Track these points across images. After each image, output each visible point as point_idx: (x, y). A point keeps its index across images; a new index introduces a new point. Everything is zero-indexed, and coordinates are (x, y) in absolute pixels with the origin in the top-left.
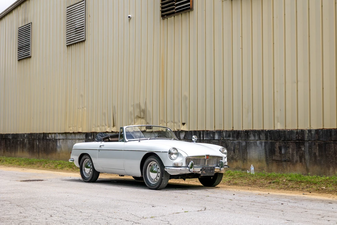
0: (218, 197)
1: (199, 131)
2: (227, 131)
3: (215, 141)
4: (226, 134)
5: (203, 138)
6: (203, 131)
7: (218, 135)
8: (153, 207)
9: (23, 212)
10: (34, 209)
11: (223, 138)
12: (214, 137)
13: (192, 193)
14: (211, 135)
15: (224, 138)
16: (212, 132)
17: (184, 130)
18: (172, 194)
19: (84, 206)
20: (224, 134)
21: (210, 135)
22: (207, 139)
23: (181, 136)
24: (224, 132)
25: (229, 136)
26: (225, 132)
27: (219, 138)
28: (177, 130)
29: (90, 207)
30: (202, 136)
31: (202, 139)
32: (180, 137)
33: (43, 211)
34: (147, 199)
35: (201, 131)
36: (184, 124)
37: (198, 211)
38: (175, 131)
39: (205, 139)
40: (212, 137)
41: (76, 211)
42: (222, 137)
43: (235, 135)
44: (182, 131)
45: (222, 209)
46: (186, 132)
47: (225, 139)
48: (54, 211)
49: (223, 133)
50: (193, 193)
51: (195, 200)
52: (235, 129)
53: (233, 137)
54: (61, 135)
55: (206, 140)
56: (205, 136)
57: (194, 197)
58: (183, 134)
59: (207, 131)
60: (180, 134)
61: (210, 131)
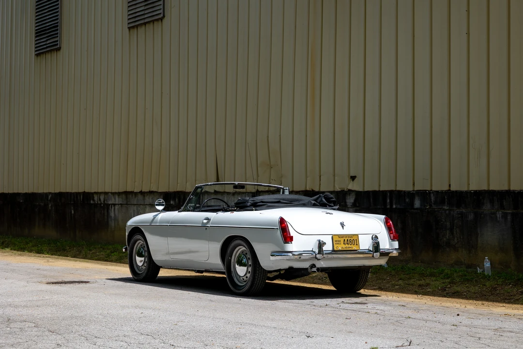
0: (428, 319)
1: (382, 191)
2: (437, 192)
3: (415, 211)
4: (436, 198)
5: (391, 205)
6: (391, 192)
7: (421, 200)
8: (308, 337)
9: (62, 345)
10: (83, 338)
11: (431, 206)
12: (412, 204)
13: (376, 311)
14: (407, 200)
15: (433, 205)
16: (409, 192)
17: (353, 189)
18: (339, 313)
19: (176, 334)
20: (433, 198)
21: (405, 200)
22: (399, 206)
23: (347, 201)
24: (432, 195)
25: (442, 202)
26: (435, 193)
27: (421, 205)
28: (339, 190)
29: (187, 336)
30: (388, 201)
31: (388, 207)
32: (346, 202)
33: (99, 342)
34: (293, 323)
35: (386, 191)
36: (353, 178)
37: (397, 347)
38: (337, 192)
39: (394, 206)
40: (409, 203)
41: (163, 344)
42: (427, 202)
43: (454, 200)
44: (350, 191)
45: (442, 344)
46: (358, 193)
47: (434, 207)
48: (122, 343)
49: (430, 196)
50: (378, 312)
51: (385, 324)
52: (453, 188)
53: (450, 204)
54: (117, 197)
55: (396, 208)
56: (394, 202)
57: (382, 318)
58: (351, 196)
59: (399, 192)
60: (347, 197)
61: (404, 192)
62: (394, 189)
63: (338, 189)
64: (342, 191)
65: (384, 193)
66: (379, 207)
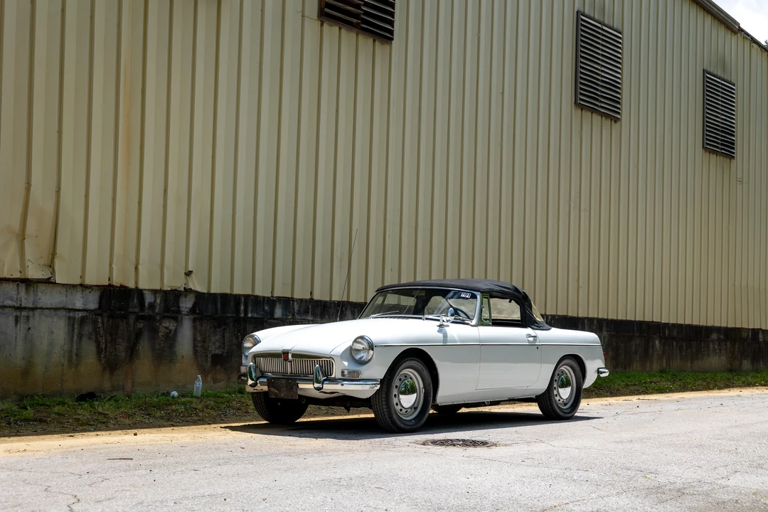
1: (236, 295)
2: (301, 300)
3: (275, 321)
4: (300, 307)
5: (246, 312)
6: (247, 297)
7: (283, 309)
11: (293, 315)
12: (272, 313)
14: (266, 308)
16: (269, 299)
20: (296, 307)
21: (264, 308)
22: (255, 315)
23: (181, 305)
24: (296, 303)
25: (306, 312)
26: (299, 301)
27: (283, 315)
28: (169, 289)
30: (242, 308)
31: (242, 315)
32: (179, 307)
35: (240, 295)
36: (188, 274)
38: (166, 292)
39: (250, 315)
40: (268, 311)
42: (290, 313)
43: (318, 311)
44: (188, 291)
46: (199, 295)
47: (297, 317)
49: (293, 304)
52: (317, 297)
53: (314, 315)
55: (252, 317)
56: (250, 309)
58: (188, 299)
59: (257, 297)
60: (180, 300)
61: (264, 297)
62: (250, 293)
63: (166, 288)
64: (172, 290)
65: (237, 298)
66: (229, 315)
